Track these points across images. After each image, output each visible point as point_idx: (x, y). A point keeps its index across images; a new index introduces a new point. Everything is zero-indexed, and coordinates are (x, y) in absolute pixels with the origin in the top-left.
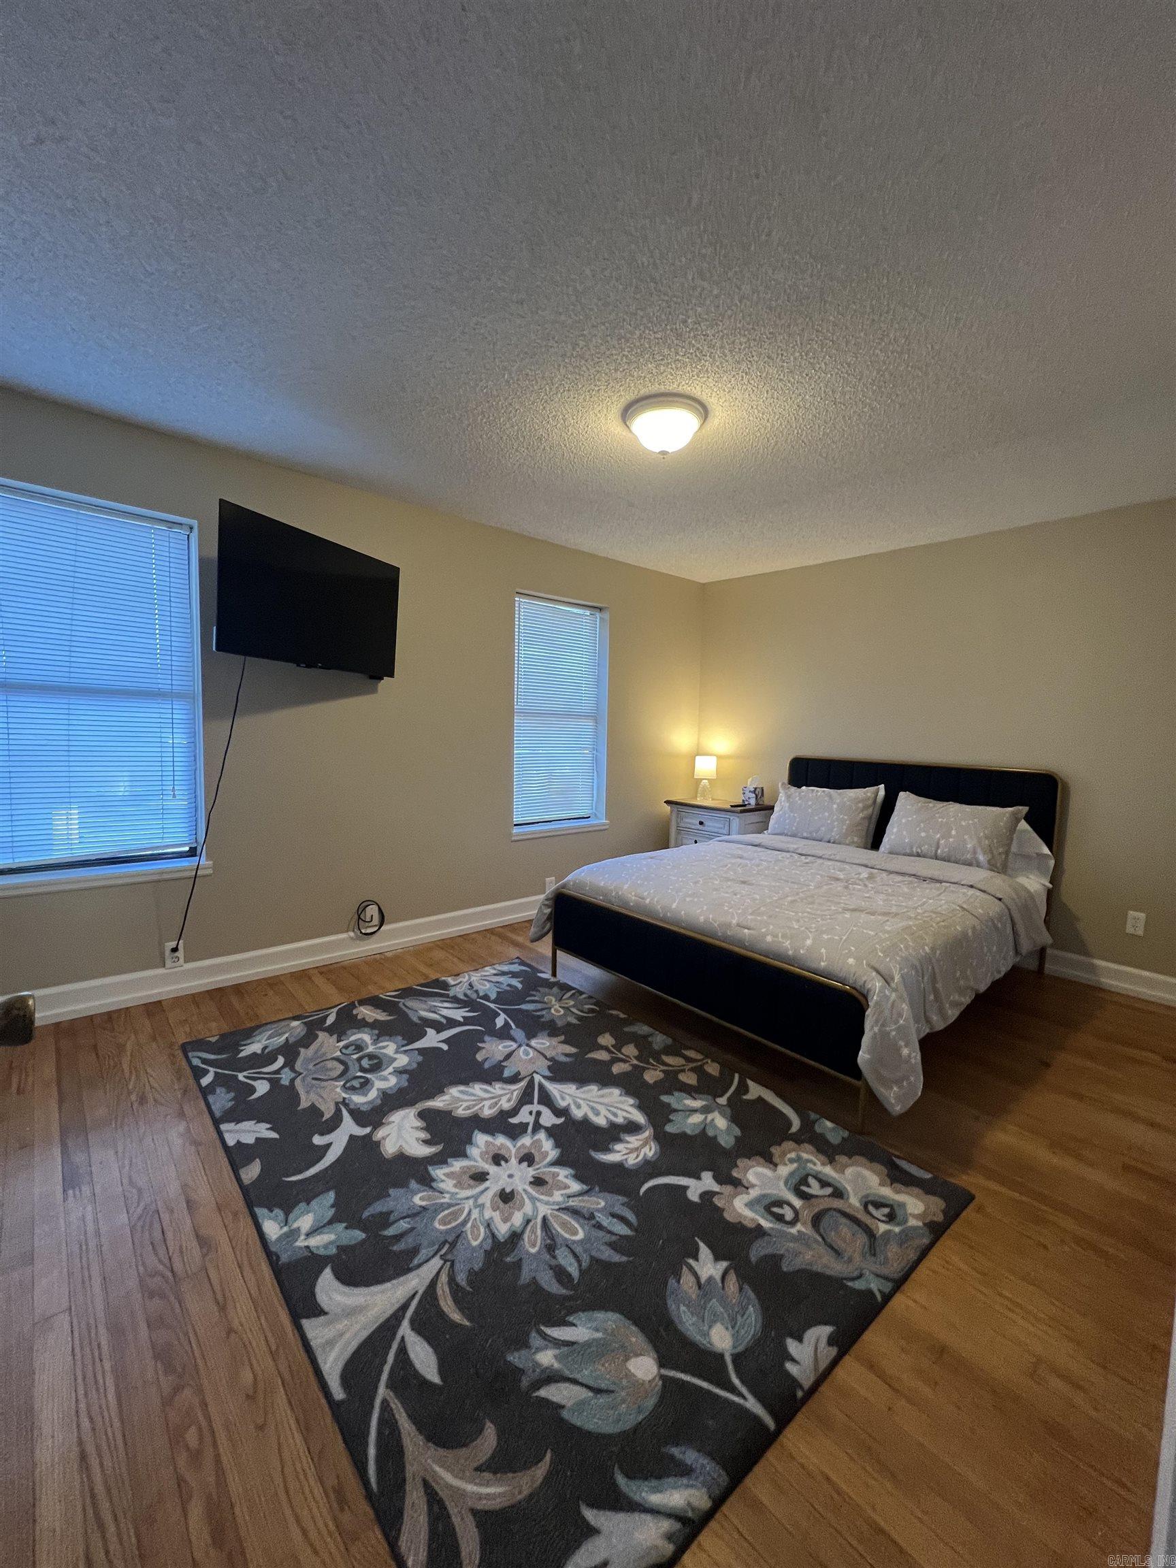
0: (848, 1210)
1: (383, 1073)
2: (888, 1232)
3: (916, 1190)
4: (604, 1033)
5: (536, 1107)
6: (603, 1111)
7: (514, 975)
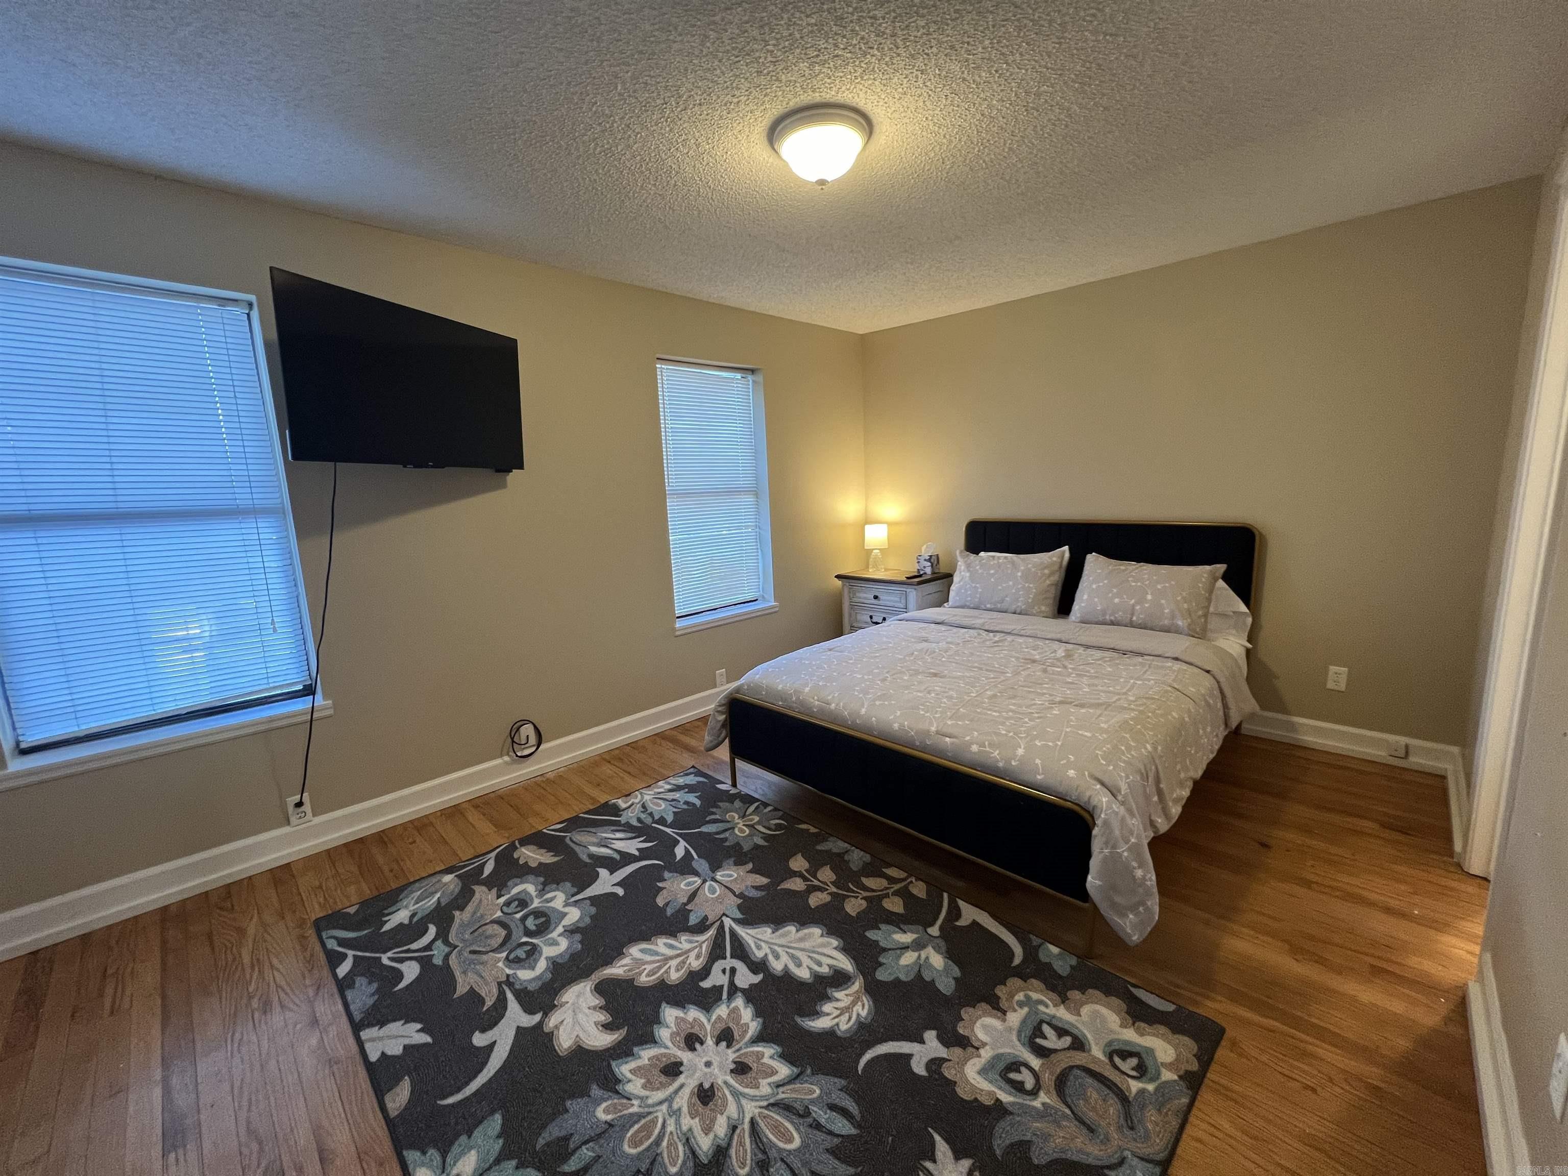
0: (1092, 1066)
1: (550, 936)
2: (1142, 1092)
3: (1162, 1029)
4: (795, 854)
5: (729, 962)
6: (806, 961)
7: (691, 789)
